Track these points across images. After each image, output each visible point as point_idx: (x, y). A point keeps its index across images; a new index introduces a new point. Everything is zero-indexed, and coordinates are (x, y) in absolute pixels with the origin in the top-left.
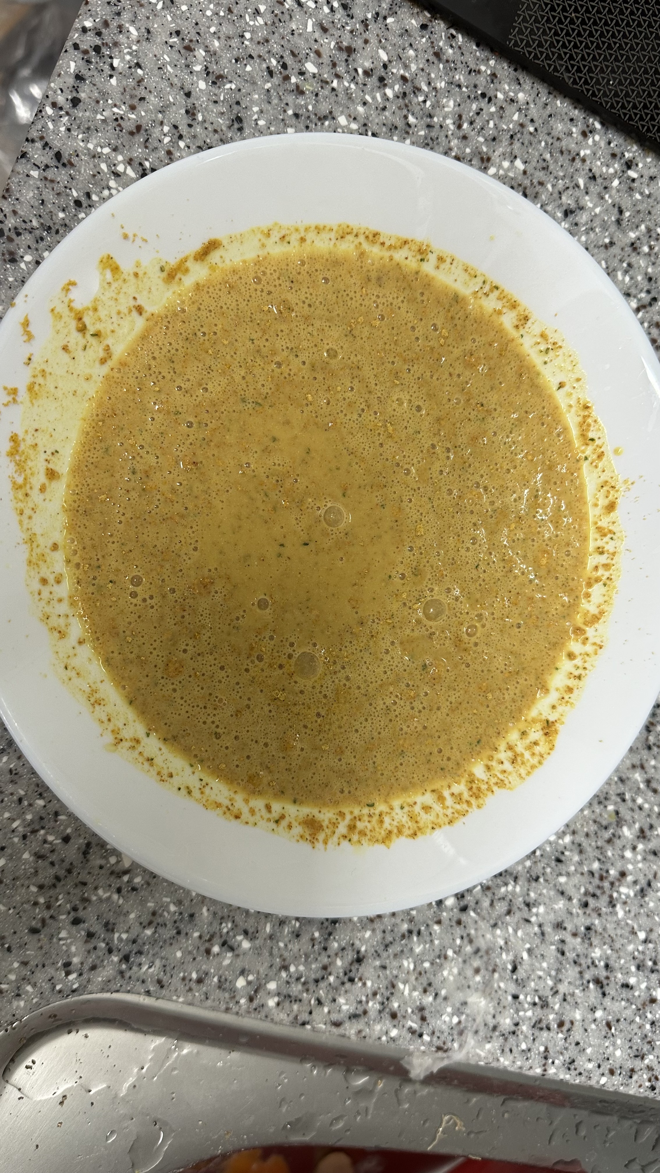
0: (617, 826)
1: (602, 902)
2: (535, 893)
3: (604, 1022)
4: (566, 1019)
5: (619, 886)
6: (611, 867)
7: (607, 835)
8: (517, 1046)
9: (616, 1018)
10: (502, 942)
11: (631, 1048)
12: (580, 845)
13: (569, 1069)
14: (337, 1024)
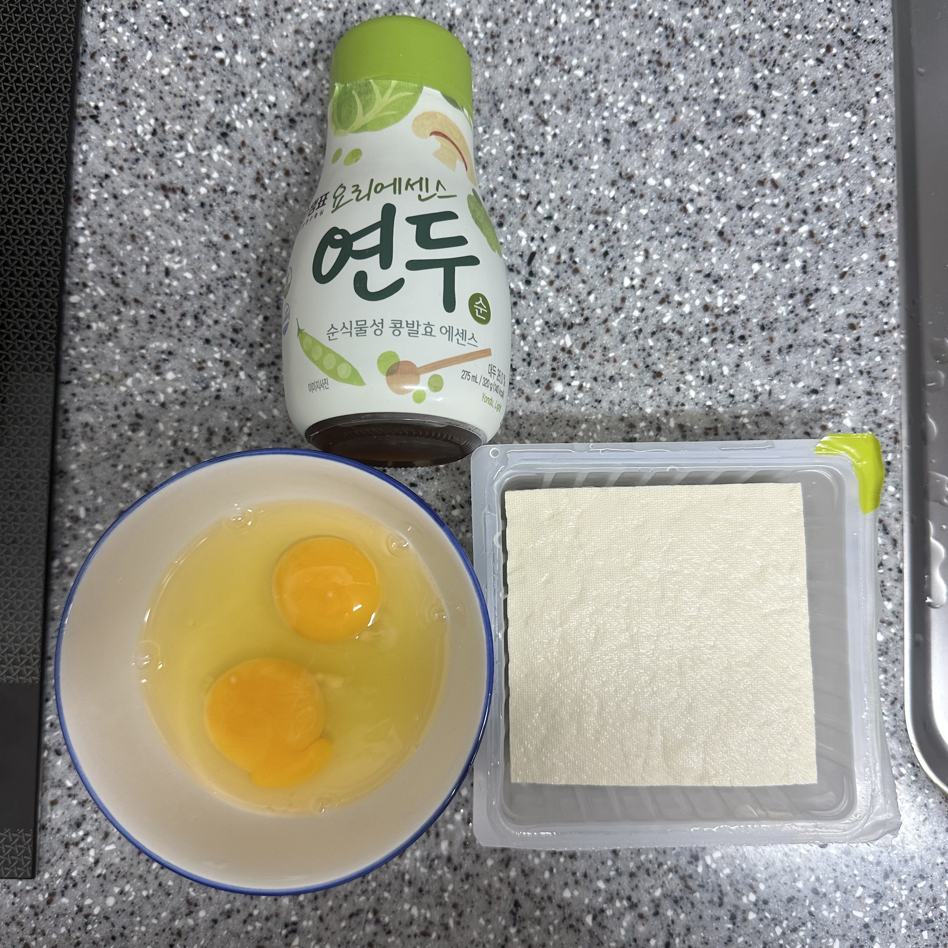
0: (665, 329)
1: (735, 320)
2: (744, 393)
3: (841, 281)
4: (846, 322)
5: (717, 308)
6: (703, 323)
7: (675, 337)
8: (879, 365)
9: (835, 270)
10: (795, 412)
11: (857, 244)
12: (692, 363)
13: (889, 304)
14: (895, 542)
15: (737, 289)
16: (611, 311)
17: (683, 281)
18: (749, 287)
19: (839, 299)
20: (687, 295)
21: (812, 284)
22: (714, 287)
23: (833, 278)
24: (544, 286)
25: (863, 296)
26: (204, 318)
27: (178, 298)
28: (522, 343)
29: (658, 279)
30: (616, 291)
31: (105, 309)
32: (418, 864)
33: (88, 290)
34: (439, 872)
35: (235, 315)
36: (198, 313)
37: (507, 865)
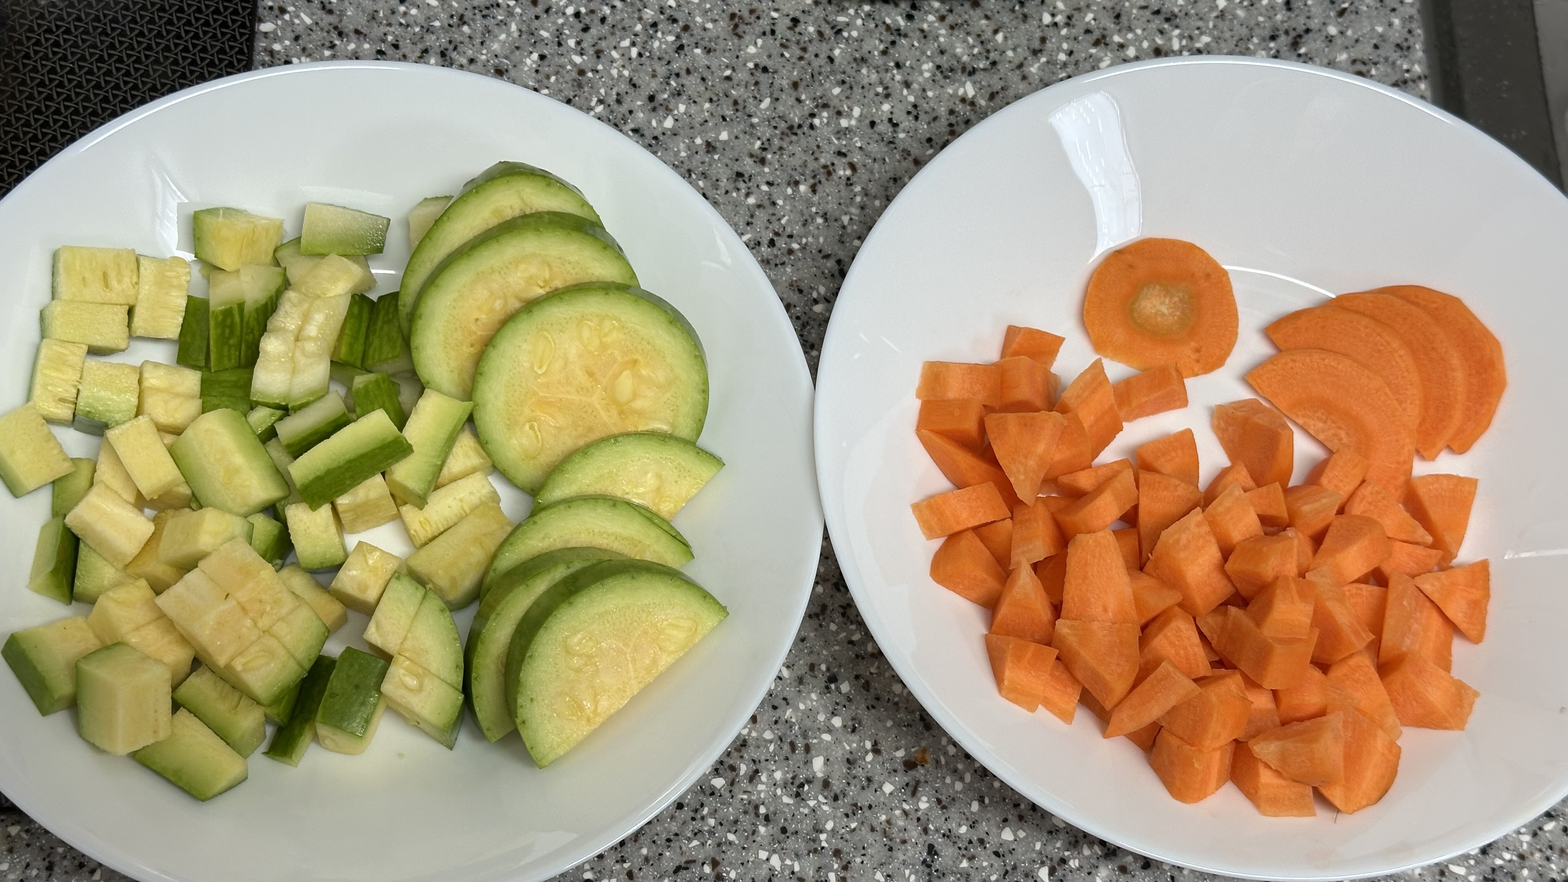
3: (1340, 20)
13: (1409, 48)
15: (1198, 28)
16: (1027, 53)
17: (1124, 19)
18: (1215, 26)
19: (1339, 41)
20: (1130, 36)
21: (1300, 23)
22: (1166, 26)
23: (1328, 16)
24: (933, 22)
25: (1372, 38)
26: (454, 55)
27: (417, 29)
28: (905, 92)
29: (1090, 17)
30: (1033, 29)
31: (310, 42)
32: (779, 792)
33: (287, 17)
34: (812, 803)
35: (499, 52)
36: (447, 49)
37: (914, 793)
